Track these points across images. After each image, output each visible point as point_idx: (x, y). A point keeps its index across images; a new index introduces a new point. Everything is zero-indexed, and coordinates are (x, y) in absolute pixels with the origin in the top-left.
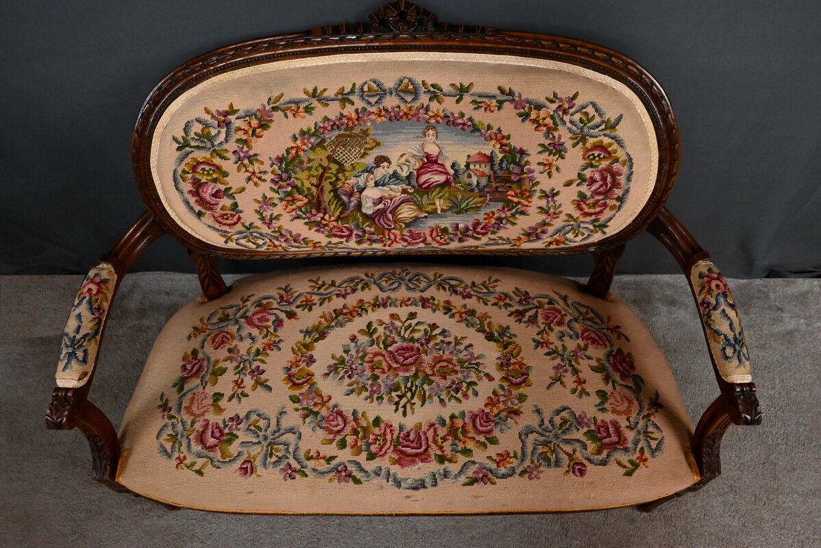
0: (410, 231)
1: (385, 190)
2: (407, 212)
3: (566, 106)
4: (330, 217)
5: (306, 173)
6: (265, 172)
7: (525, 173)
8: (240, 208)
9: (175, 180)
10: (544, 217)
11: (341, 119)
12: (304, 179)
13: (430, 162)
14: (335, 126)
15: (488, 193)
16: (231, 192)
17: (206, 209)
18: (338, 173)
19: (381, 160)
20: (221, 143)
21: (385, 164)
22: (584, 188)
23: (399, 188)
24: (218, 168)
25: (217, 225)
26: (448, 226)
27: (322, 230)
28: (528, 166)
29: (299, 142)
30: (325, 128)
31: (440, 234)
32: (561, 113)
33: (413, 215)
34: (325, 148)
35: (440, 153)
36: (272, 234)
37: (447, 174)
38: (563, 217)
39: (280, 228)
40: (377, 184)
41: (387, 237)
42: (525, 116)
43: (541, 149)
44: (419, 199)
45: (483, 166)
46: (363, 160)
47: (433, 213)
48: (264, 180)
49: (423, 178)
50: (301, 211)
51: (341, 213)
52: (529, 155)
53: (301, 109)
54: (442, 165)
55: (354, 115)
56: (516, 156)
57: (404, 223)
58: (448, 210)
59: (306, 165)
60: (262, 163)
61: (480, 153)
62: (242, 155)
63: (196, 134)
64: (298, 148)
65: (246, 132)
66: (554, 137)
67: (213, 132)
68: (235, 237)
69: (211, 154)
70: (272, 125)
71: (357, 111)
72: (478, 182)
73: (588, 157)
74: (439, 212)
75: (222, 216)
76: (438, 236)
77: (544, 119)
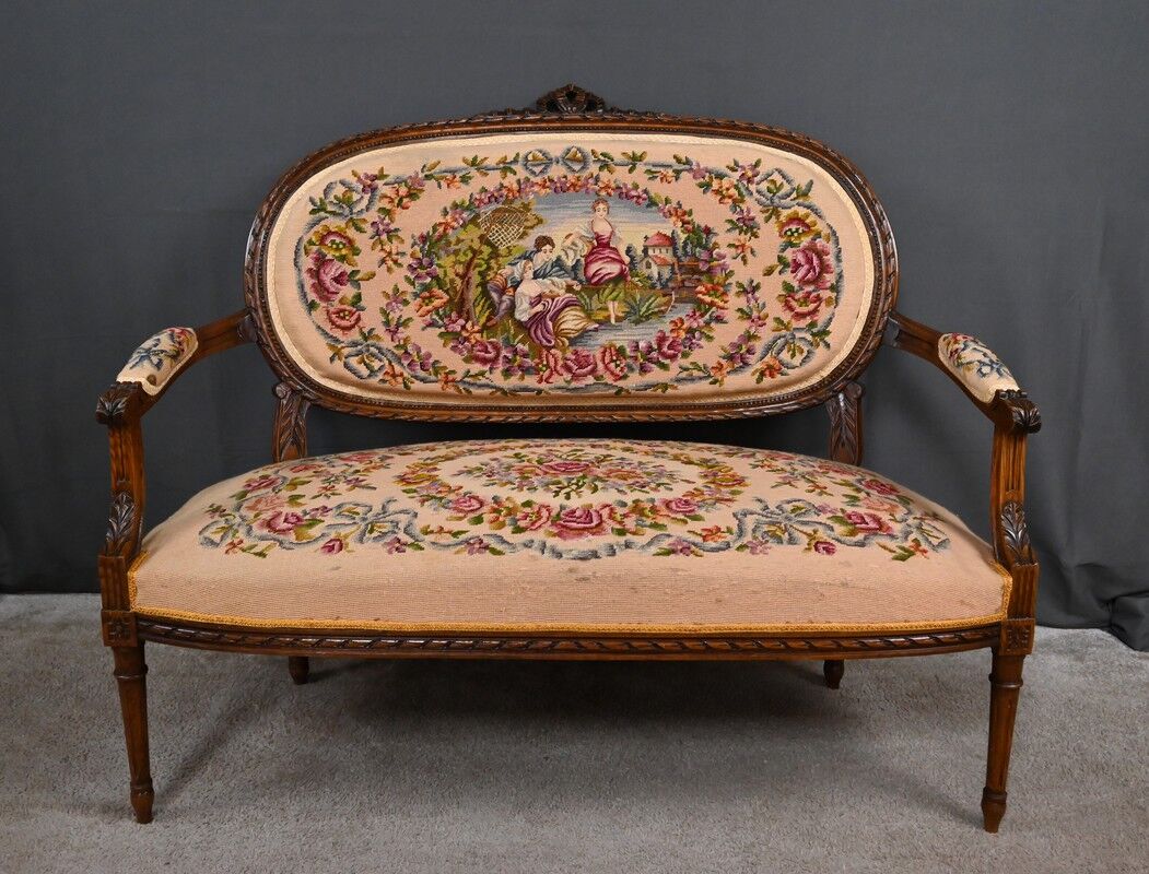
0: (576, 353)
1: (545, 284)
2: (572, 321)
3: (750, 174)
4: (473, 326)
5: (452, 258)
6: (403, 254)
7: (716, 260)
8: (362, 303)
9: (296, 252)
10: (746, 324)
11: (500, 190)
12: (448, 266)
13: (601, 245)
14: (493, 198)
15: (673, 289)
16: (357, 278)
17: (321, 298)
18: (491, 258)
19: (544, 241)
20: (361, 211)
21: (548, 247)
22: (788, 277)
23: (562, 282)
24: (351, 241)
25: (327, 327)
26: (625, 344)
27: (460, 346)
28: (717, 250)
29: (449, 218)
30: (481, 201)
31: (614, 358)
32: (745, 182)
33: (580, 327)
34: (477, 225)
35: (612, 233)
36: (395, 351)
37: (622, 262)
38: (771, 323)
39: (406, 340)
40: (536, 276)
41: (545, 363)
42: (706, 187)
43: (729, 226)
44: (588, 301)
45: (664, 250)
46: (521, 242)
47: (605, 323)
48: (400, 265)
49: (593, 268)
50: (438, 314)
51: (489, 319)
52: (716, 234)
53: (458, 178)
54: (615, 249)
55: (515, 186)
56: (701, 236)
57: (568, 339)
58: (624, 318)
59: (453, 247)
60: (402, 241)
61: (659, 234)
62: (381, 228)
63: (336, 197)
64: (447, 224)
65: (392, 201)
66: (742, 211)
67: (355, 197)
68: (346, 351)
69: (347, 224)
70: (422, 195)
71: (518, 182)
72: (659, 273)
73: (785, 233)
74: (613, 321)
75: (338, 312)
76: (612, 361)
77: (728, 189)
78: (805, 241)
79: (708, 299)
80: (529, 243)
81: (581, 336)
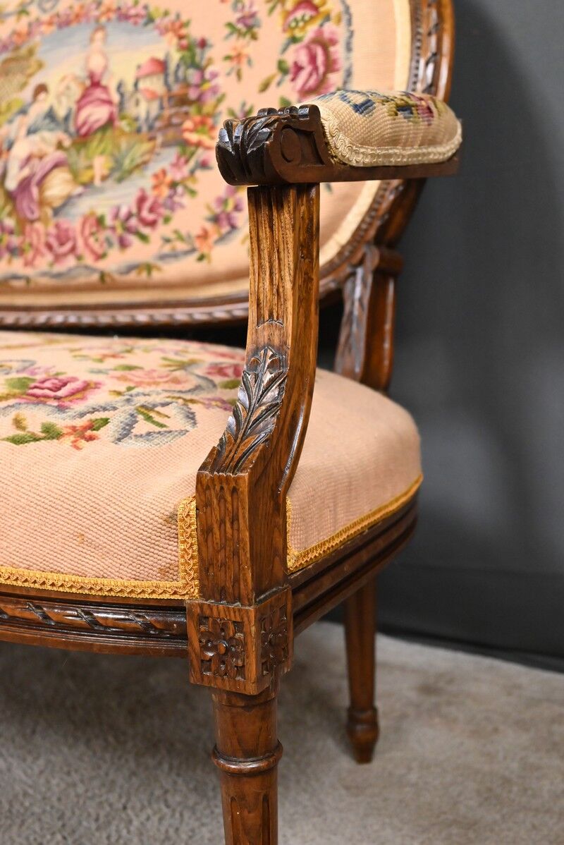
0: (58, 226)
1: (35, 142)
2: (58, 186)
7: (207, 81)
11: (12, 37)
13: (93, 85)
14: (4, 48)
15: (159, 130)
21: (43, 96)
22: (286, 88)
23: (52, 137)
28: (210, 68)
31: (94, 230)
33: (65, 192)
35: (106, 68)
37: (109, 102)
40: (28, 133)
41: (29, 241)
43: (227, 31)
44: (76, 158)
45: (154, 80)
46: (21, 95)
47: (89, 185)
49: (84, 115)
52: (211, 46)
54: (106, 87)
55: (26, 30)
56: (195, 52)
57: (52, 209)
58: (109, 176)
61: (152, 59)
66: (244, 7)
71: (30, 24)
72: (147, 112)
73: (290, 26)
74: (97, 182)
76: (91, 234)
78: (310, 32)
79: (194, 137)
80: (28, 93)
81: (64, 205)
